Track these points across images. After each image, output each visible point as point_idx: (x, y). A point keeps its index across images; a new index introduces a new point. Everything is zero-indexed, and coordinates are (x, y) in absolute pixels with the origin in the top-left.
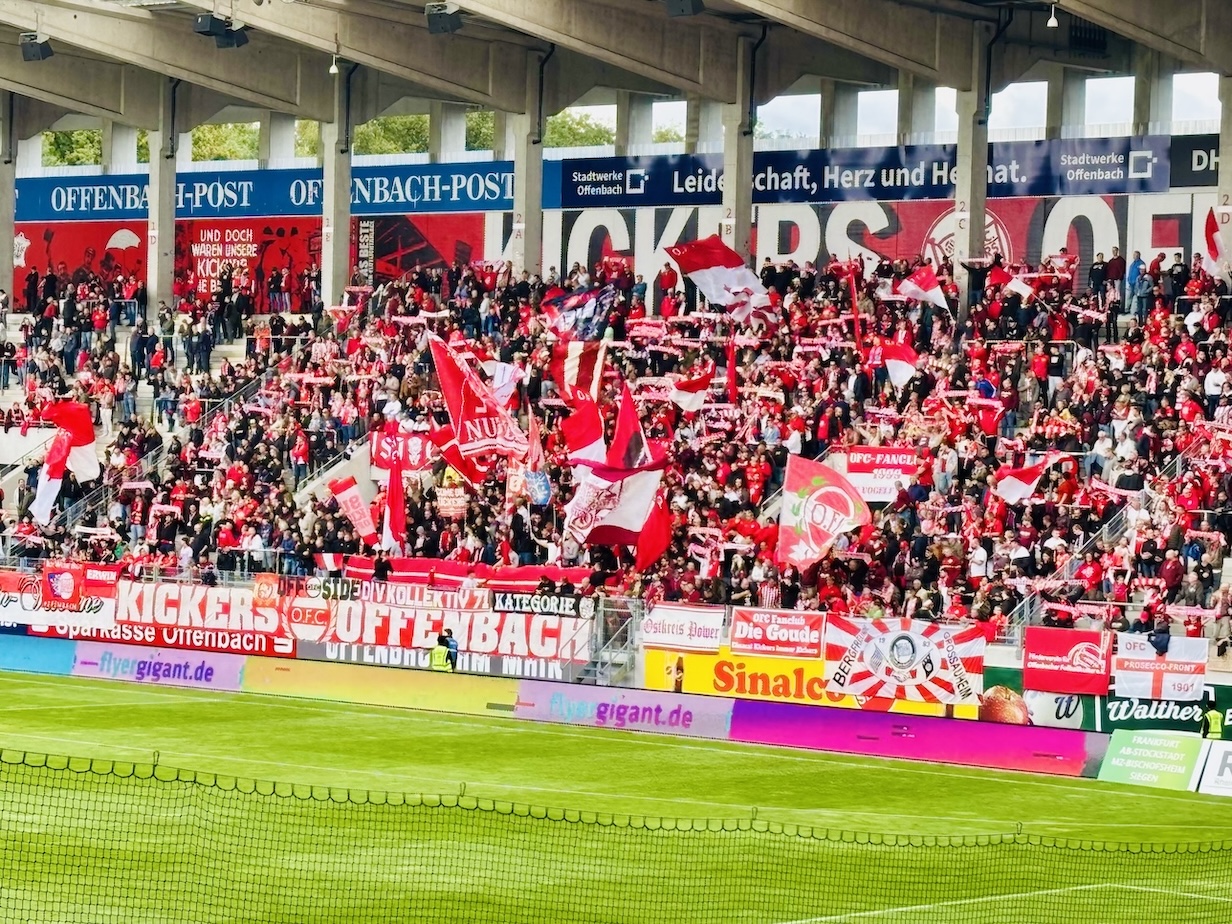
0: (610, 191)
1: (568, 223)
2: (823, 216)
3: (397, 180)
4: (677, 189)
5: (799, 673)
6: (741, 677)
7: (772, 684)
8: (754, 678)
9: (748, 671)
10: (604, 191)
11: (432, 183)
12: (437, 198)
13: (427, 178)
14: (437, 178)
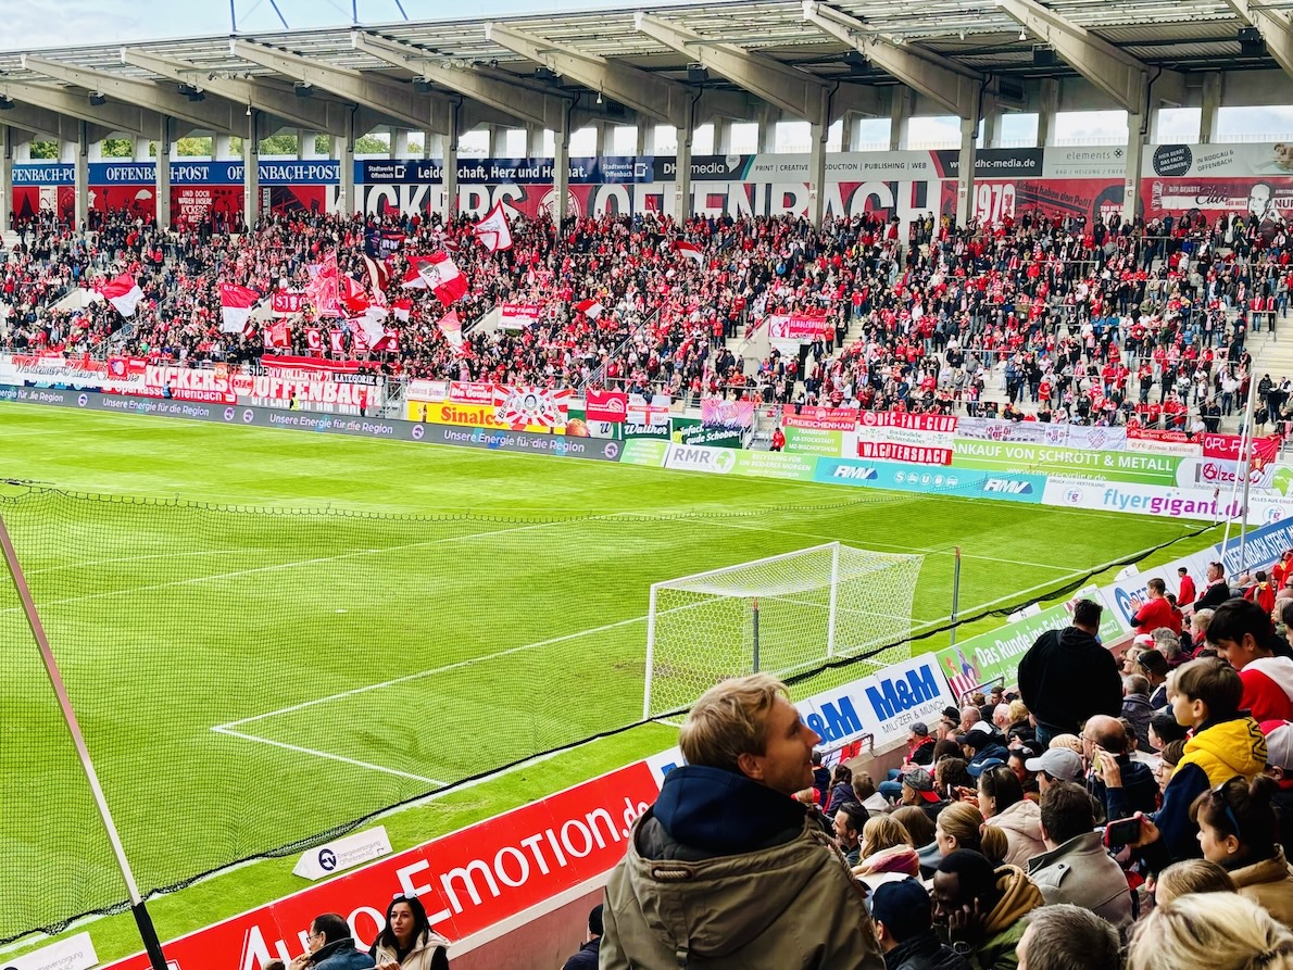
0: (388, 176)
1: (367, 192)
2: (491, 191)
3: (281, 168)
4: (420, 176)
5: (482, 412)
6: (454, 414)
7: (469, 418)
8: (461, 414)
9: (458, 412)
10: (384, 176)
11: (299, 170)
12: (302, 177)
13: (296, 168)
14: (301, 168)
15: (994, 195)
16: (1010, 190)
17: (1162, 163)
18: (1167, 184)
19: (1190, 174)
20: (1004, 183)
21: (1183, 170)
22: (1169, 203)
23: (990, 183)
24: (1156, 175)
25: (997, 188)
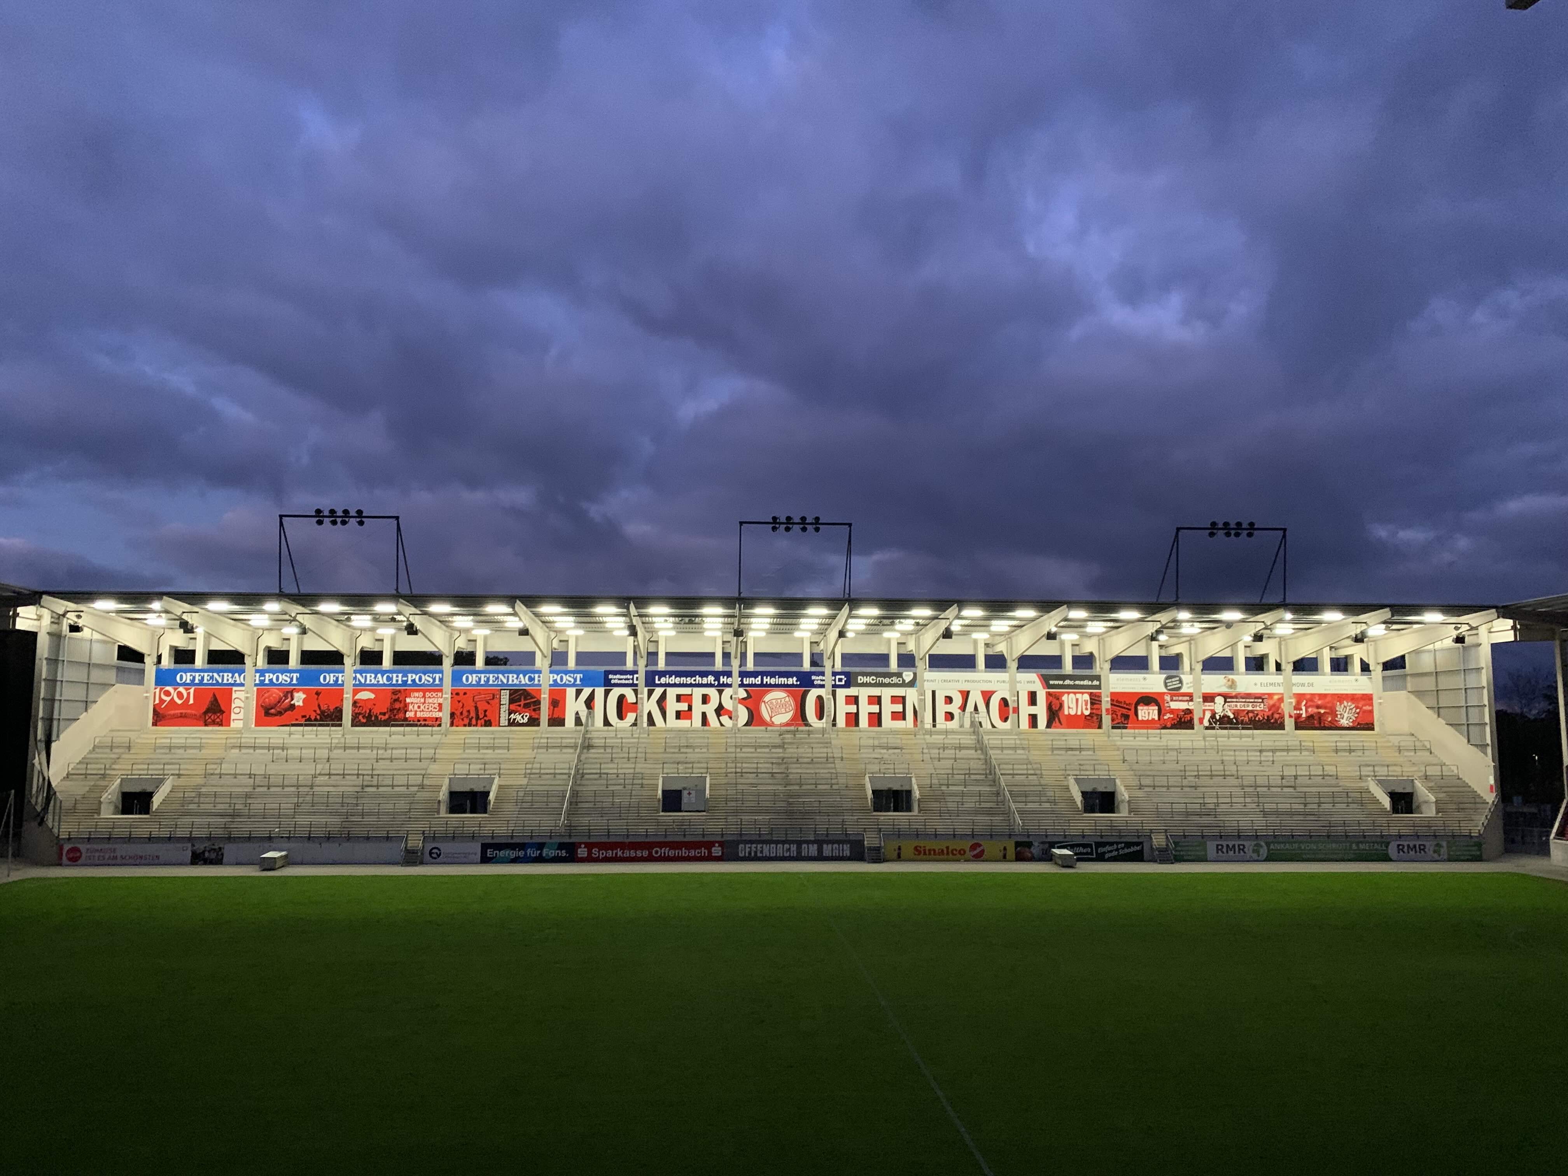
0: (627, 682)
1: (607, 693)
2: (720, 692)
3: (521, 676)
4: (657, 682)
5: (947, 848)
6: (925, 850)
7: (937, 851)
8: (929, 850)
9: (927, 848)
10: (623, 682)
15: (1077, 700)
16: (1087, 697)
17: (1168, 684)
18: (1172, 696)
19: (1182, 691)
20: (1083, 693)
21: (1179, 688)
22: (1174, 705)
23: (1075, 693)
24: (1165, 691)
25: (1079, 696)
